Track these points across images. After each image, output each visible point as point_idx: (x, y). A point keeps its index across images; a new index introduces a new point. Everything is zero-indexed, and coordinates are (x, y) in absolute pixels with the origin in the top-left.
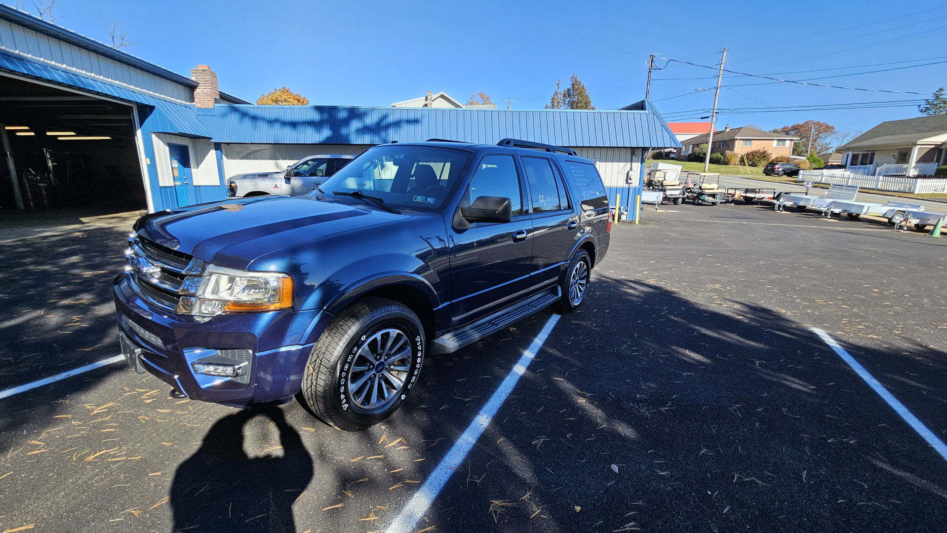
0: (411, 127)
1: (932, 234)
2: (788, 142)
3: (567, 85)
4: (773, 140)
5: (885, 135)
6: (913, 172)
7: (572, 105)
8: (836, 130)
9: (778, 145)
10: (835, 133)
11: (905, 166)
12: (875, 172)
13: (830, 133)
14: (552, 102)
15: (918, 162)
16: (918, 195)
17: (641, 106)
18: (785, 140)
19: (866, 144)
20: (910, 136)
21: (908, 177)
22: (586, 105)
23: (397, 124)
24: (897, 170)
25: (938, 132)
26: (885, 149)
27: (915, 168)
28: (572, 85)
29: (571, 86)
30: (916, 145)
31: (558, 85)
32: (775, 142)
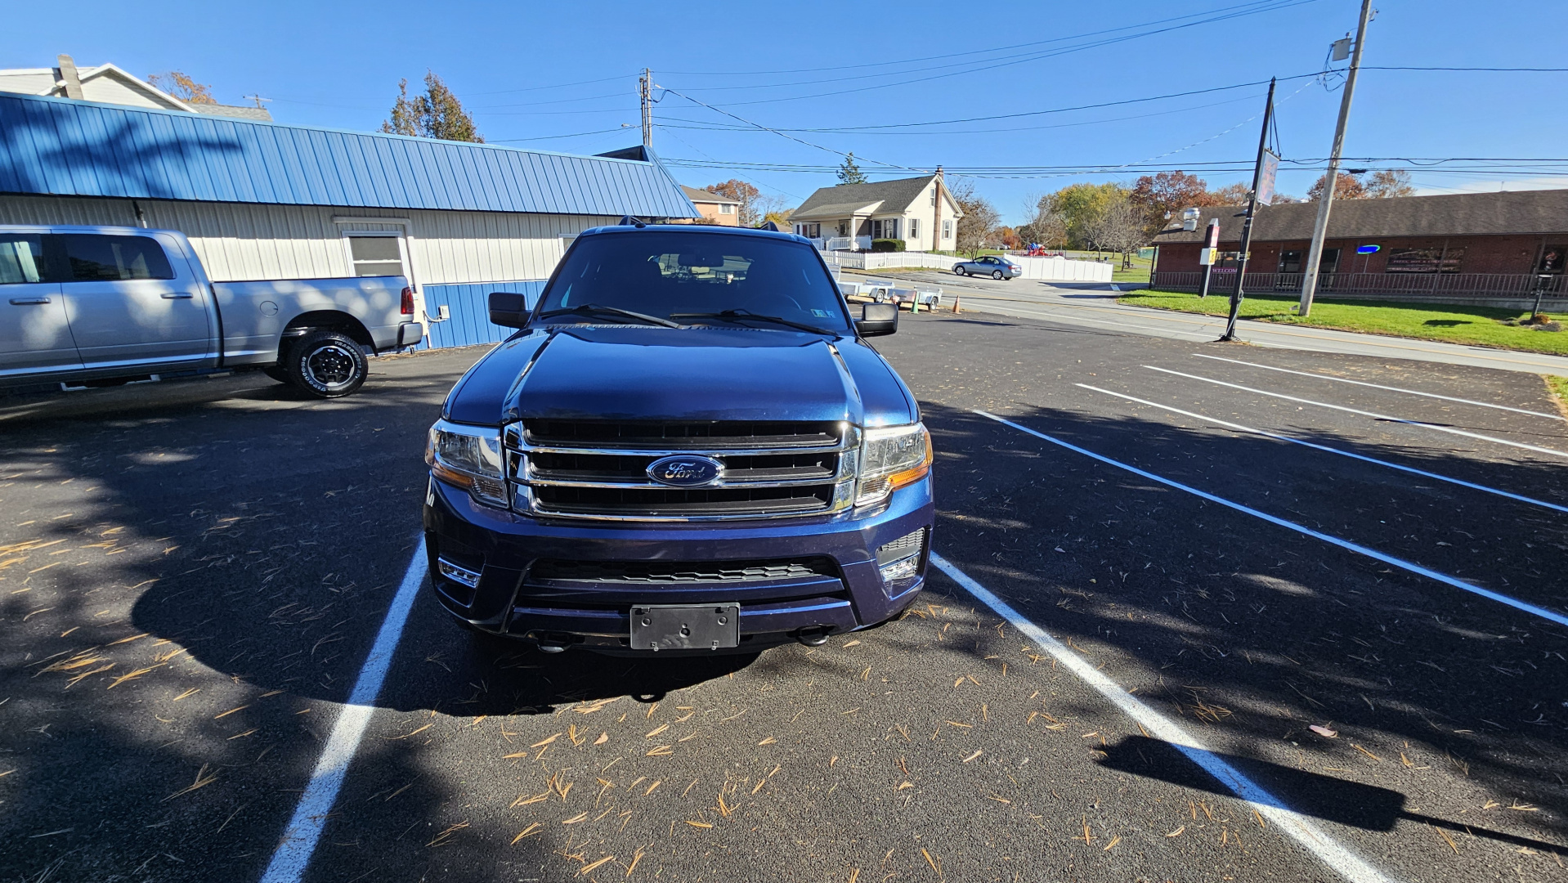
0: (216, 159)
1: (912, 311)
2: (732, 208)
3: (418, 91)
4: (717, 204)
5: (824, 204)
6: (855, 246)
7: (436, 130)
8: (759, 193)
9: (724, 211)
10: (760, 196)
11: (848, 239)
12: (825, 247)
13: (755, 196)
14: (395, 118)
15: (857, 235)
16: (869, 270)
17: (638, 154)
18: (729, 205)
19: (812, 214)
20: (844, 205)
21: (853, 251)
22: (466, 134)
23: (178, 148)
24: (841, 243)
25: (866, 203)
26: (827, 219)
27: (856, 241)
28: (429, 91)
29: (429, 95)
30: (853, 216)
31: (402, 87)
32: (720, 207)
